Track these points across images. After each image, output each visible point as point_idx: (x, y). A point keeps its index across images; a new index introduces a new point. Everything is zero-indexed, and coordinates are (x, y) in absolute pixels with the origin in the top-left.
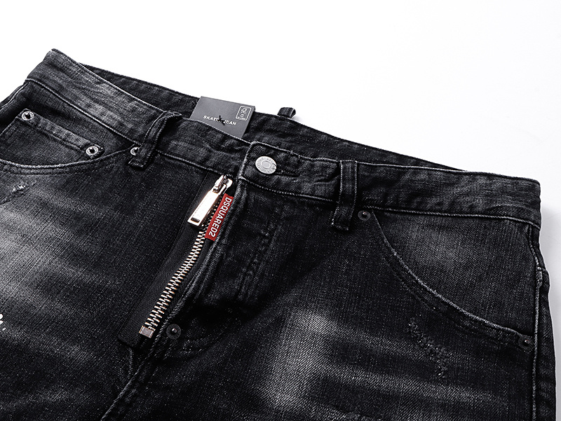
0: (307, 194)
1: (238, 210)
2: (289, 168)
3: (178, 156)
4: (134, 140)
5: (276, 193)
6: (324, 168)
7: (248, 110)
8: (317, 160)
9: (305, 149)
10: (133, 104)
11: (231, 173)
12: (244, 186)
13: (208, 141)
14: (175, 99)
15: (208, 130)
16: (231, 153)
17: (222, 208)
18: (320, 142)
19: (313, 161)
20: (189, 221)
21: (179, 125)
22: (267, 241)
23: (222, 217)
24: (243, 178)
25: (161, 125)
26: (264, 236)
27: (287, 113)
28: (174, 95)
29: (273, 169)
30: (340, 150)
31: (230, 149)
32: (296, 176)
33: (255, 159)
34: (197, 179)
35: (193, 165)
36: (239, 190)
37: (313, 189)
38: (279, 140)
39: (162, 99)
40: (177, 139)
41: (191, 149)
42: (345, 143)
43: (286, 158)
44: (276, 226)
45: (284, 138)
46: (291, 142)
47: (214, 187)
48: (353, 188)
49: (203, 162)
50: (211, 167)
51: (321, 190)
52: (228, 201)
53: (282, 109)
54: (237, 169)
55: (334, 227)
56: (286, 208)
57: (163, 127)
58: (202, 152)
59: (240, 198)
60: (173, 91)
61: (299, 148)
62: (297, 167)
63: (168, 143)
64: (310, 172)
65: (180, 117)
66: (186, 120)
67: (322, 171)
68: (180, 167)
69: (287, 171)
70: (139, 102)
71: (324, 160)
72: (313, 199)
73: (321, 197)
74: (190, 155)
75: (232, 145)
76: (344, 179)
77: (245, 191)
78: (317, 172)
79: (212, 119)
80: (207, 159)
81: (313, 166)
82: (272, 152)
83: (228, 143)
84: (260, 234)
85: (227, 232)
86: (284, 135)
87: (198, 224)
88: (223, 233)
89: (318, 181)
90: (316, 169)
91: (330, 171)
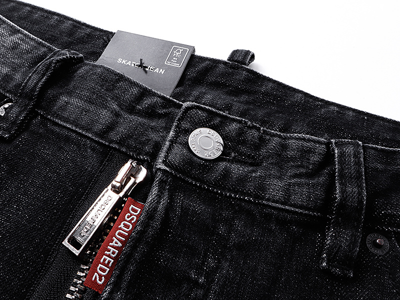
0: (277, 202)
1: (151, 232)
2: (243, 149)
3: (67, 120)
4: (8, 92)
5: (221, 194)
6: (305, 153)
7: (184, 51)
8: (291, 138)
9: (269, 115)
10: (15, 38)
11: (147, 154)
12: (165, 182)
13: (116, 98)
14: (81, 33)
15: (118, 81)
16: (152, 120)
17: (122, 226)
18: (293, 105)
19: (285, 138)
20: (66, 243)
21: (76, 71)
22: (200, 292)
23: (120, 244)
24: (163, 167)
25: (47, 70)
26: (196, 282)
27: (241, 58)
28: (81, 29)
29: (218, 150)
30: (325, 119)
31: (151, 113)
32: (256, 164)
33: (188, 132)
34: (91, 160)
35: (89, 138)
36: (155, 191)
37: (287, 191)
38: (228, 99)
39: (61, 33)
40: (70, 94)
41: (87, 111)
42: (332, 108)
43: (241, 132)
44: (219, 262)
45: (236, 96)
46: (247, 103)
47: (114, 183)
48: (360, 193)
49: (105, 133)
50: (116, 143)
51: (301, 195)
52: (133, 213)
53: (235, 52)
54: (157, 147)
55: (326, 271)
56: (238, 224)
57: (48, 74)
58: (105, 116)
59: (155, 209)
60: (79, 22)
61: (260, 113)
62: (257, 147)
63: (56, 98)
64: (281, 158)
65: (80, 60)
66: (87, 64)
67: (302, 157)
68: (67, 139)
69: (241, 154)
70: (25, 35)
71: (304, 139)
72: (287, 211)
73: (301, 207)
74: (85, 120)
75: (153, 107)
76: (342, 176)
77: (166, 194)
78: (292, 159)
79: (129, 63)
80: (111, 127)
81: (284, 147)
82: (217, 121)
83: (147, 101)
84: (189, 279)
85: (127, 277)
86: (236, 92)
87: (77, 252)
88: (119, 278)
89: (295, 176)
90: (290, 153)
91: (315, 158)
